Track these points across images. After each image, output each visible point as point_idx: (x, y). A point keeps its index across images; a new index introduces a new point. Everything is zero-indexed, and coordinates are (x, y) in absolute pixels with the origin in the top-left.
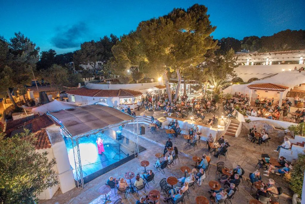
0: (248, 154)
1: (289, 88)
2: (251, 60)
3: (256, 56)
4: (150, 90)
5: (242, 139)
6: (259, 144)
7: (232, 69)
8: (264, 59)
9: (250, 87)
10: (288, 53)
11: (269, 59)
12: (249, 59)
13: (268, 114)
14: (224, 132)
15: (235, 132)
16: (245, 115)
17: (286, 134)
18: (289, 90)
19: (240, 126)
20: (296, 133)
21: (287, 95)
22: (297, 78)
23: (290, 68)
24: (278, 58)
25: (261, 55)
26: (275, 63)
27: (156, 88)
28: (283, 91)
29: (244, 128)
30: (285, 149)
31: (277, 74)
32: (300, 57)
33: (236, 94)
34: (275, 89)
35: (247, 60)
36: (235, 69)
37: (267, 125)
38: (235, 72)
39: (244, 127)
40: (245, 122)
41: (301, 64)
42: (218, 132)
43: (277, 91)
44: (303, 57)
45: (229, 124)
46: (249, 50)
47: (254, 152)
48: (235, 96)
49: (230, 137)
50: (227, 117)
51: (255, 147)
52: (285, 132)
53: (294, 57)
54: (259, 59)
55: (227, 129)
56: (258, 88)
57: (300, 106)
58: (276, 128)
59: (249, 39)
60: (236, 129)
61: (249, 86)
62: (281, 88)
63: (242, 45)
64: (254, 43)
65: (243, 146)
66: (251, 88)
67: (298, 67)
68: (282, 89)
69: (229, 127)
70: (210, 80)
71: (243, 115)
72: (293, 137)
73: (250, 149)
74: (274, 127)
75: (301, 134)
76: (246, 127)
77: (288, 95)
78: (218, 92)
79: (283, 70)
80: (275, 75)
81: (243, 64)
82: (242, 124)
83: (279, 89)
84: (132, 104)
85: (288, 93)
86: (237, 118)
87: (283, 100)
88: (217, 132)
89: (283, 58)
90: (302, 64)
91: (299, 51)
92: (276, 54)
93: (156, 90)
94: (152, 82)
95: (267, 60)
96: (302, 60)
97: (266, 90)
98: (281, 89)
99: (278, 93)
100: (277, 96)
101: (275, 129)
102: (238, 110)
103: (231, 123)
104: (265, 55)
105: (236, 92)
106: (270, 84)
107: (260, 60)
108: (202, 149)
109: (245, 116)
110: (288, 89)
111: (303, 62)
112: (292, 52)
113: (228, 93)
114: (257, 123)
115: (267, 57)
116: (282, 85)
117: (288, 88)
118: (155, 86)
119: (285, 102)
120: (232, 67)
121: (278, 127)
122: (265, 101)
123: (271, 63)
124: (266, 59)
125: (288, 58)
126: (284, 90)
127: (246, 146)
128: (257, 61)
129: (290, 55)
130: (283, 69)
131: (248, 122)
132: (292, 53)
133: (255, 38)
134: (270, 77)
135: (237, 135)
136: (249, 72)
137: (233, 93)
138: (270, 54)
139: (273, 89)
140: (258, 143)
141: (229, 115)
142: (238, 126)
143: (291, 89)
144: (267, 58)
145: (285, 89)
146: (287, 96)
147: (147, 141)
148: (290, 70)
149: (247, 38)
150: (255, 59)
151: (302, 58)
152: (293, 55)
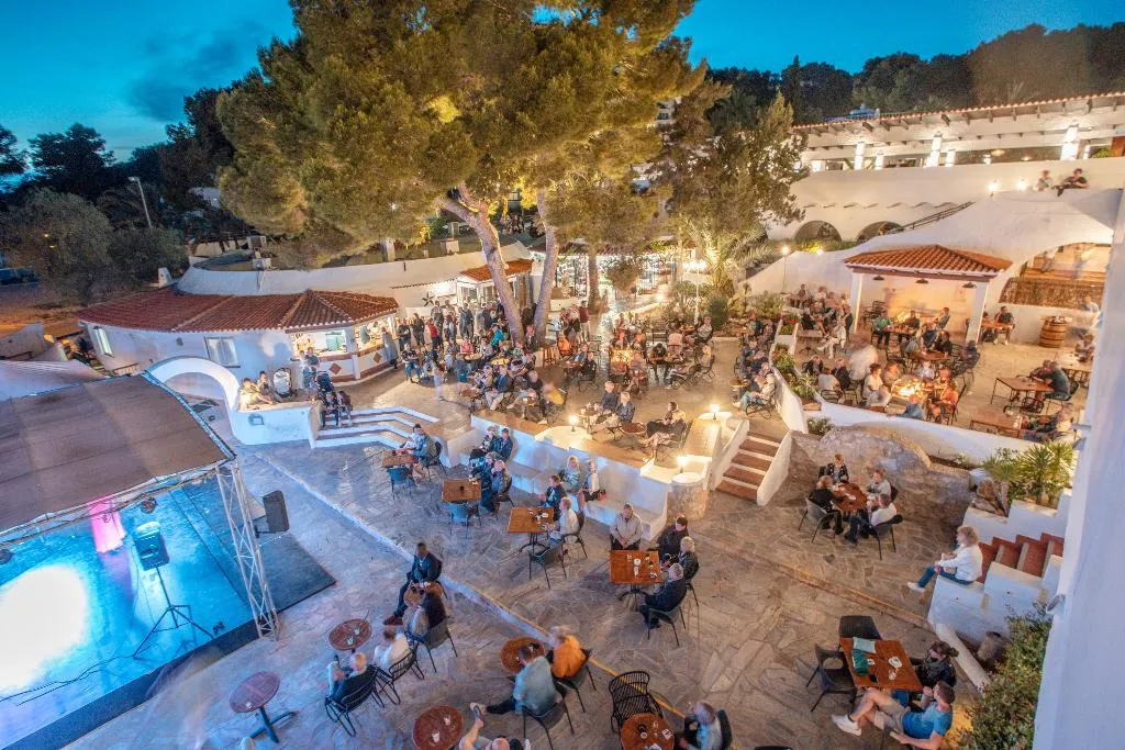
0: (794, 599)
1: (1011, 263)
2: (872, 145)
3: (892, 129)
4: (440, 289)
5: (783, 512)
6: (855, 541)
7: (783, 189)
8: (922, 142)
9: (855, 264)
10: (1018, 114)
11: (944, 141)
12: (865, 144)
13: (912, 391)
14: (701, 486)
15: (757, 480)
16: (807, 398)
17: (974, 488)
18: (1013, 272)
19: (784, 448)
20: (1016, 491)
21: (1004, 291)
22: (1047, 220)
23: (1023, 177)
24: (979, 137)
25: (911, 127)
26: (970, 158)
27: (465, 279)
28: (986, 279)
29: (799, 457)
30: (958, 581)
31: (968, 204)
32: (1065, 131)
33: (802, 293)
34: (955, 272)
35: (855, 146)
36: (794, 189)
37: (898, 450)
38: (793, 199)
39: (799, 455)
40: (804, 430)
41: (1067, 162)
42: (676, 486)
43: (964, 277)
44: (1080, 130)
45: (740, 441)
46: (878, 110)
47: (823, 586)
48: (798, 302)
49: (735, 503)
50: (738, 404)
51: (830, 559)
52: (971, 478)
53: (1042, 133)
54: (905, 143)
55: (726, 464)
56: (884, 267)
57: (1052, 342)
58: (934, 459)
59: (883, 65)
60: (765, 466)
61: (853, 260)
62: (978, 264)
63: (855, 92)
64: (901, 79)
65: (780, 555)
66: (857, 269)
67: (1059, 171)
68: (984, 273)
69: (739, 455)
70: (695, 237)
71: (802, 397)
72: (1002, 509)
73: (806, 573)
74: (926, 459)
75: (1038, 493)
76: (810, 452)
77: (1007, 294)
78: (727, 287)
79: (993, 187)
80: (962, 207)
81: (845, 167)
82: (794, 442)
83: (969, 273)
84: (347, 357)
85: (1007, 286)
86: (778, 408)
87: (985, 315)
88: (671, 490)
89: (999, 136)
90: (1074, 159)
91: (1064, 105)
92: (970, 117)
93: (466, 286)
94: (451, 253)
95: (937, 143)
96: (1073, 142)
97: (918, 274)
98: (977, 273)
99: (966, 286)
100: (964, 301)
101: (928, 463)
102: (787, 372)
103: (749, 434)
104: (928, 124)
105: (803, 286)
106: (937, 247)
107: (909, 145)
108: (588, 578)
109: (809, 405)
110: (1005, 268)
111: (1076, 152)
112: (1036, 108)
113: (766, 292)
114: (854, 438)
115: (935, 131)
116: (986, 254)
117: (1006, 265)
118: (466, 269)
119: (992, 323)
120: (784, 180)
121: (946, 453)
122: (913, 323)
123: (950, 159)
124: (931, 141)
125: (1021, 134)
126: (991, 273)
127: (794, 554)
128: (896, 149)
129: (1026, 122)
130: (994, 181)
131: (818, 430)
132: (1033, 111)
133: (904, 62)
134: (939, 217)
135: (763, 493)
136: (862, 198)
137: (794, 289)
138: (948, 121)
139: (948, 271)
140: (851, 538)
141: (744, 398)
142: (776, 449)
143: (1024, 268)
144: (936, 136)
145: (996, 271)
146: (1003, 299)
147: (360, 533)
148: (1022, 185)
149: (879, 60)
150: (889, 144)
151: (1072, 135)
152: (1041, 120)
